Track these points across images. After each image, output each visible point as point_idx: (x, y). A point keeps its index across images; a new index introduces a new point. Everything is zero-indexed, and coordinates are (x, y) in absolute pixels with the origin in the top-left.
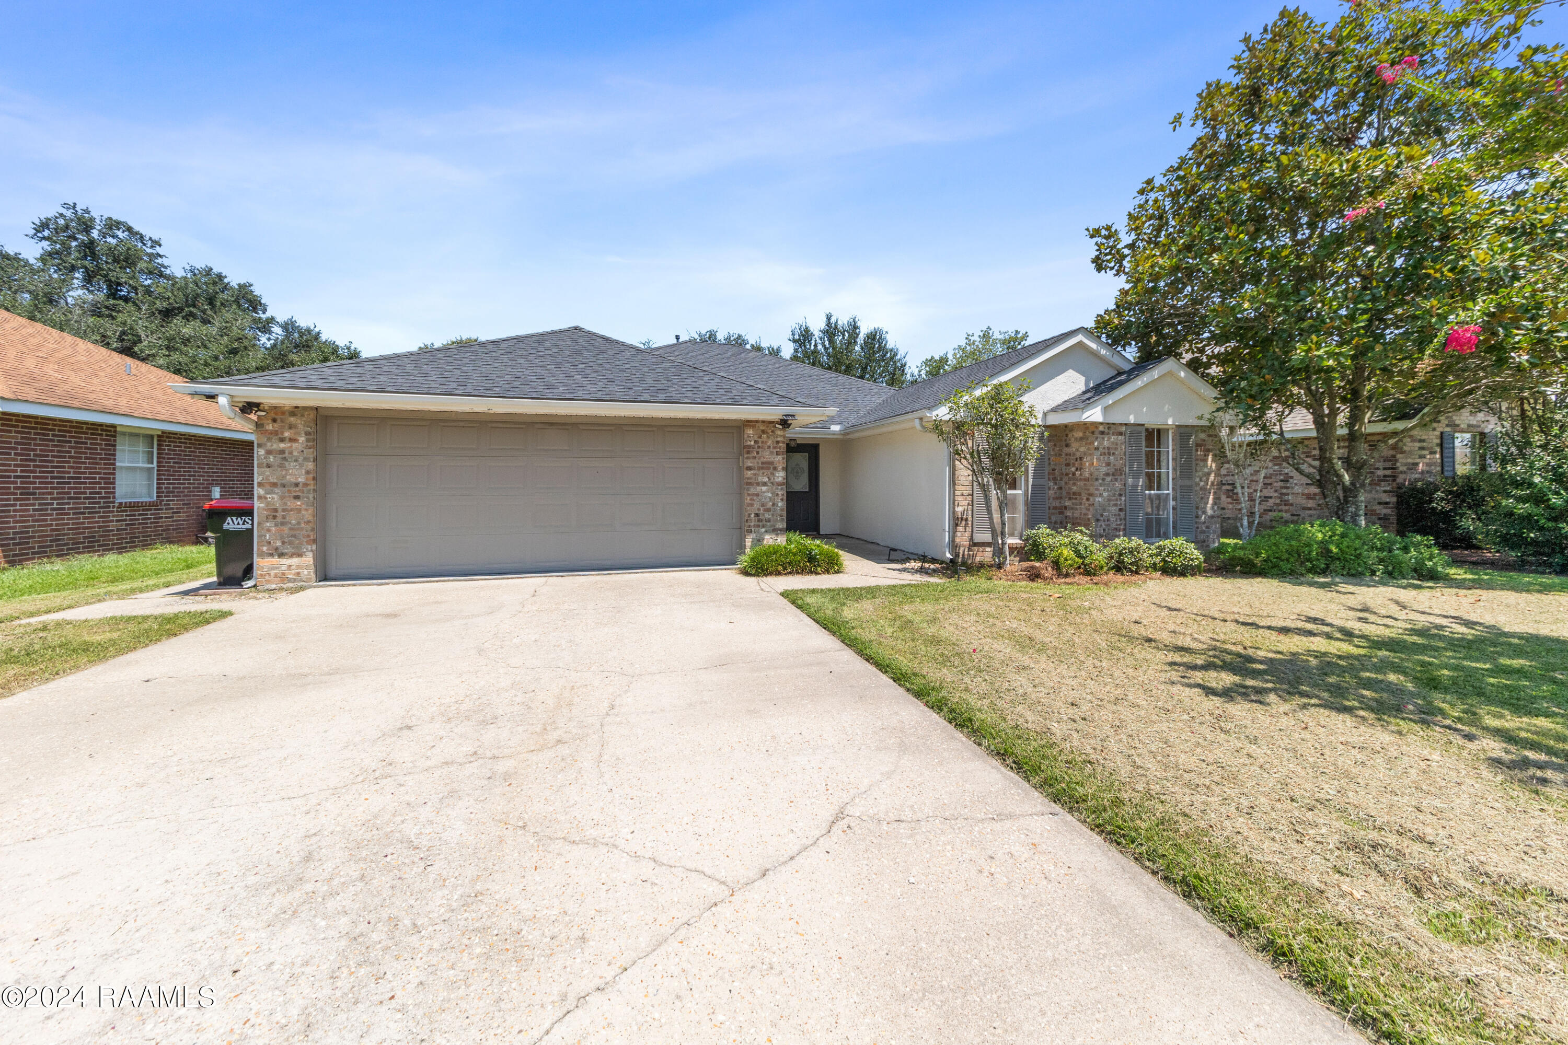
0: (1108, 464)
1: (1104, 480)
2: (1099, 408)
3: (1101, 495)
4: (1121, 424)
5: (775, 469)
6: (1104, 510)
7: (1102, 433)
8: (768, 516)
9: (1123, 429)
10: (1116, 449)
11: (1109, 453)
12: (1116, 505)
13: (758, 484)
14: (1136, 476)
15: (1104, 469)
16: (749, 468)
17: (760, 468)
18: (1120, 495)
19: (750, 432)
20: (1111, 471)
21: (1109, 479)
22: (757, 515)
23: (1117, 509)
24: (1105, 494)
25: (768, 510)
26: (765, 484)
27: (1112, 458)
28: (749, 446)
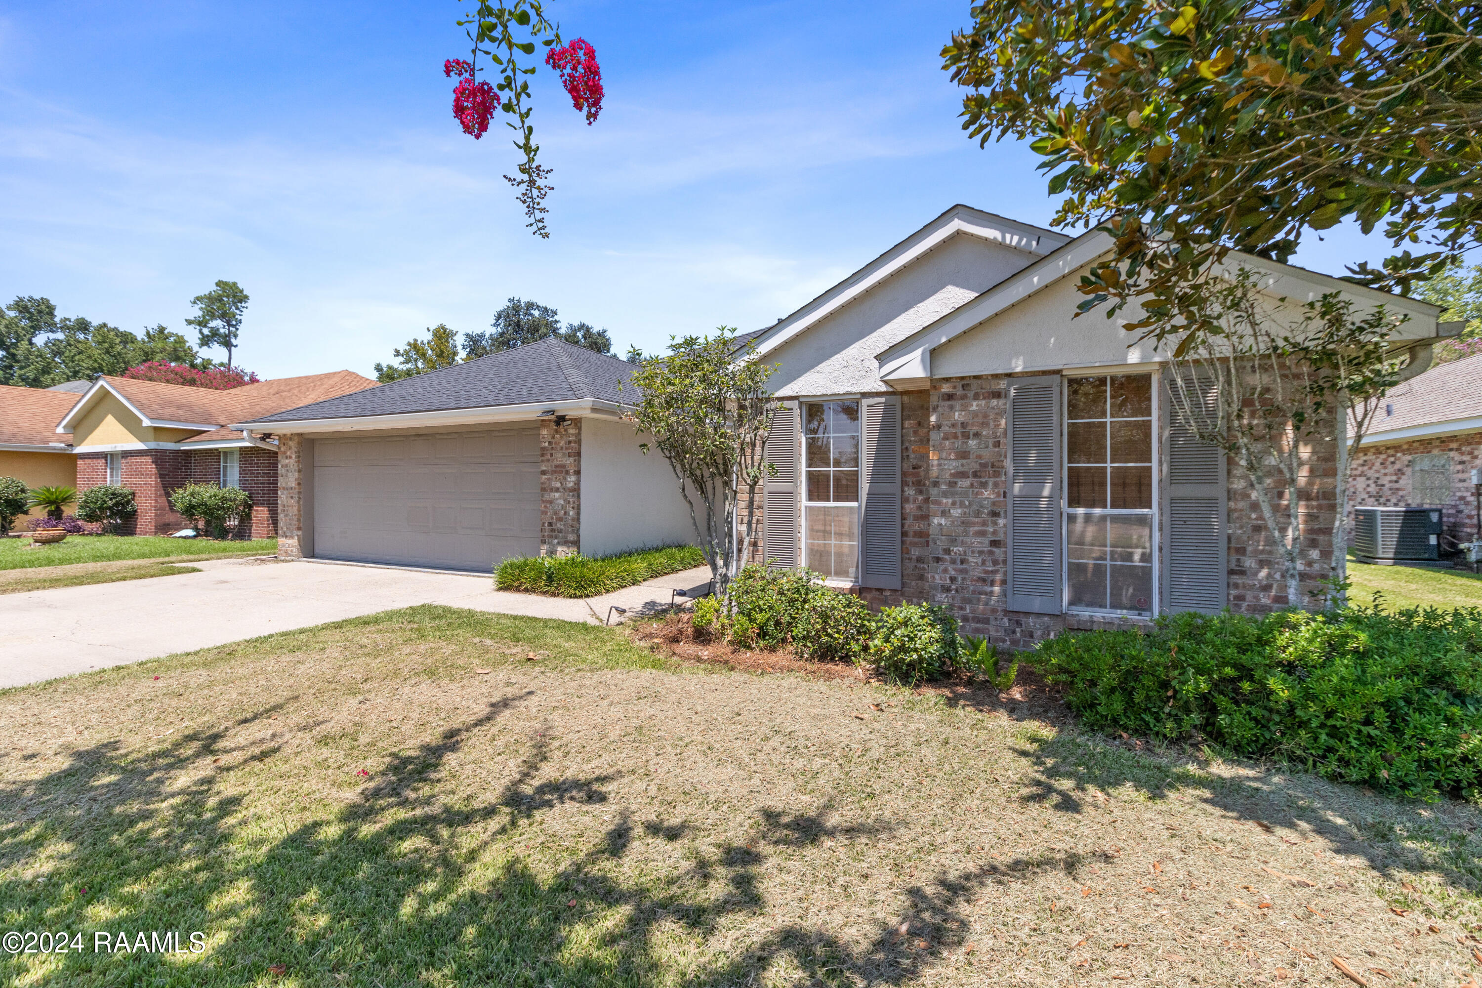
0: (963, 455)
1: (953, 484)
2: (919, 352)
3: (944, 513)
4: (996, 376)
5: (567, 472)
6: (953, 541)
7: (950, 397)
8: (560, 526)
9: (1003, 384)
10: (985, 424)
11: (966, 436)
12: (982, 534)
13: (552, 490)
14: (1036, 477)
15: (953, 465)
16: (544, 473)
17: (554, 472)
18: (995, 514)
19: (544, 432)
20: (971, 465)
21: (964, 483)
22: (550, 524)
23: (986, 541)
24: (956, 512)
25: (560, 519)
26: (557, 490)
27: (972, 443)
28: (543, 449)
